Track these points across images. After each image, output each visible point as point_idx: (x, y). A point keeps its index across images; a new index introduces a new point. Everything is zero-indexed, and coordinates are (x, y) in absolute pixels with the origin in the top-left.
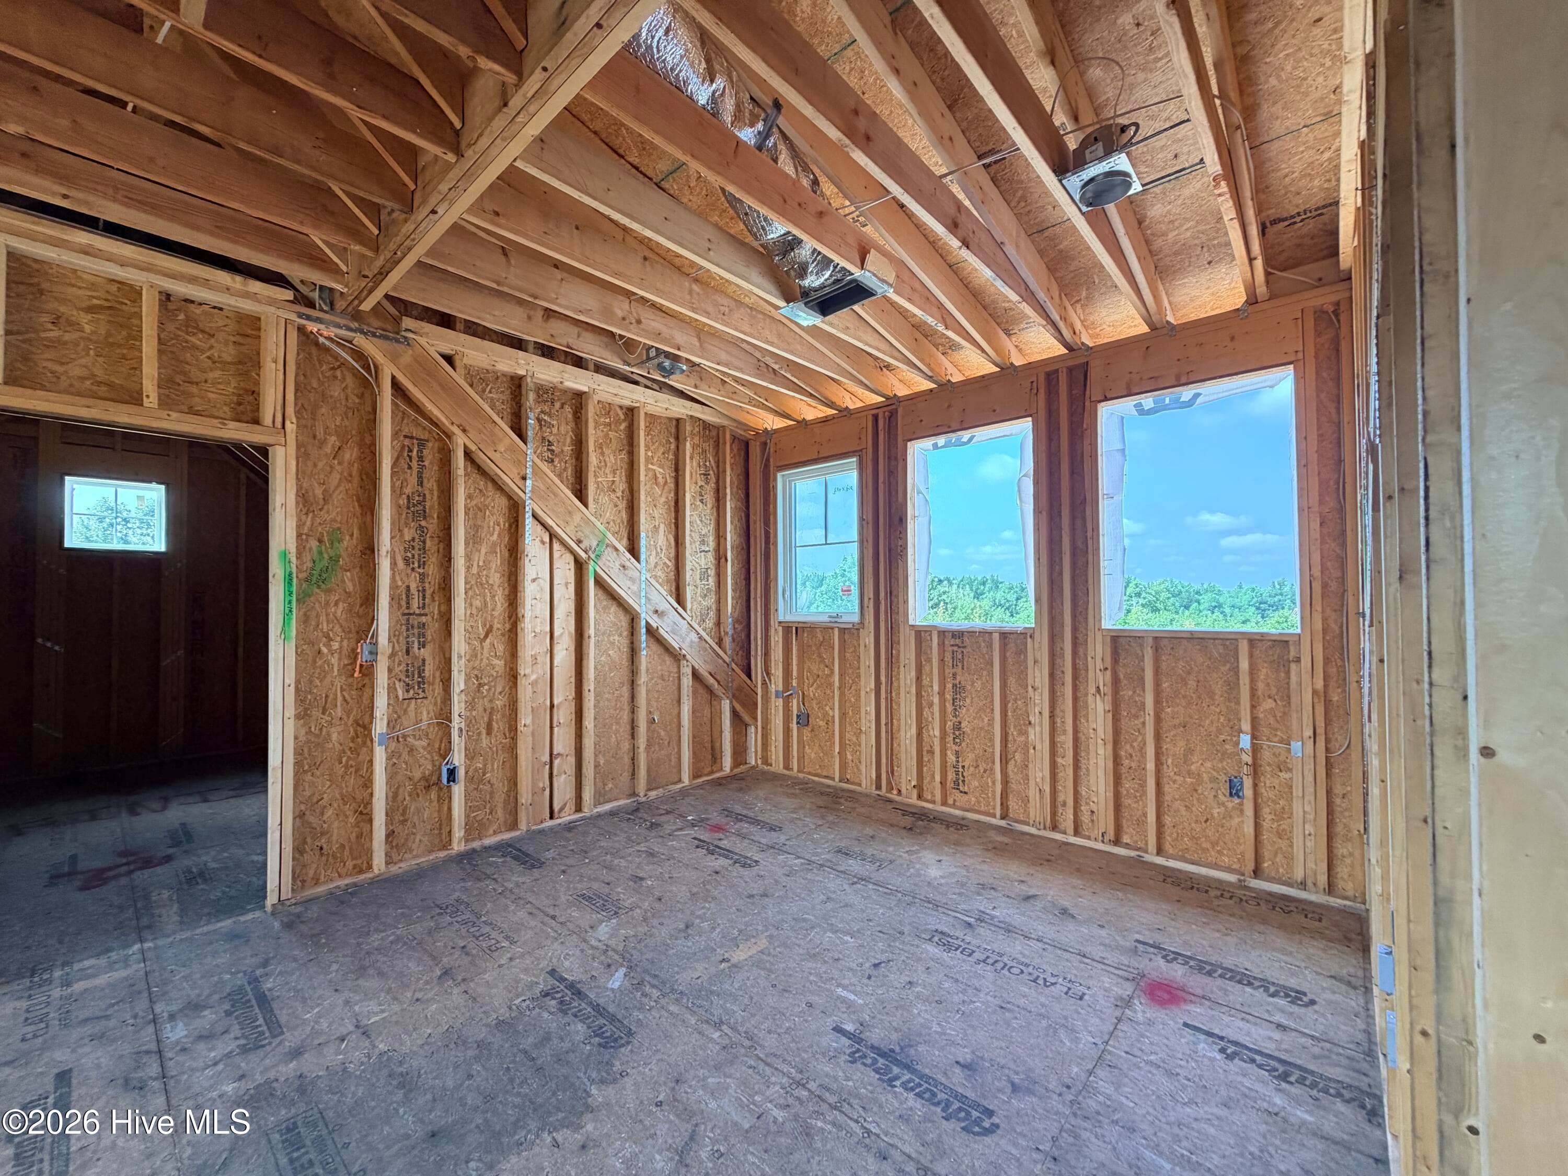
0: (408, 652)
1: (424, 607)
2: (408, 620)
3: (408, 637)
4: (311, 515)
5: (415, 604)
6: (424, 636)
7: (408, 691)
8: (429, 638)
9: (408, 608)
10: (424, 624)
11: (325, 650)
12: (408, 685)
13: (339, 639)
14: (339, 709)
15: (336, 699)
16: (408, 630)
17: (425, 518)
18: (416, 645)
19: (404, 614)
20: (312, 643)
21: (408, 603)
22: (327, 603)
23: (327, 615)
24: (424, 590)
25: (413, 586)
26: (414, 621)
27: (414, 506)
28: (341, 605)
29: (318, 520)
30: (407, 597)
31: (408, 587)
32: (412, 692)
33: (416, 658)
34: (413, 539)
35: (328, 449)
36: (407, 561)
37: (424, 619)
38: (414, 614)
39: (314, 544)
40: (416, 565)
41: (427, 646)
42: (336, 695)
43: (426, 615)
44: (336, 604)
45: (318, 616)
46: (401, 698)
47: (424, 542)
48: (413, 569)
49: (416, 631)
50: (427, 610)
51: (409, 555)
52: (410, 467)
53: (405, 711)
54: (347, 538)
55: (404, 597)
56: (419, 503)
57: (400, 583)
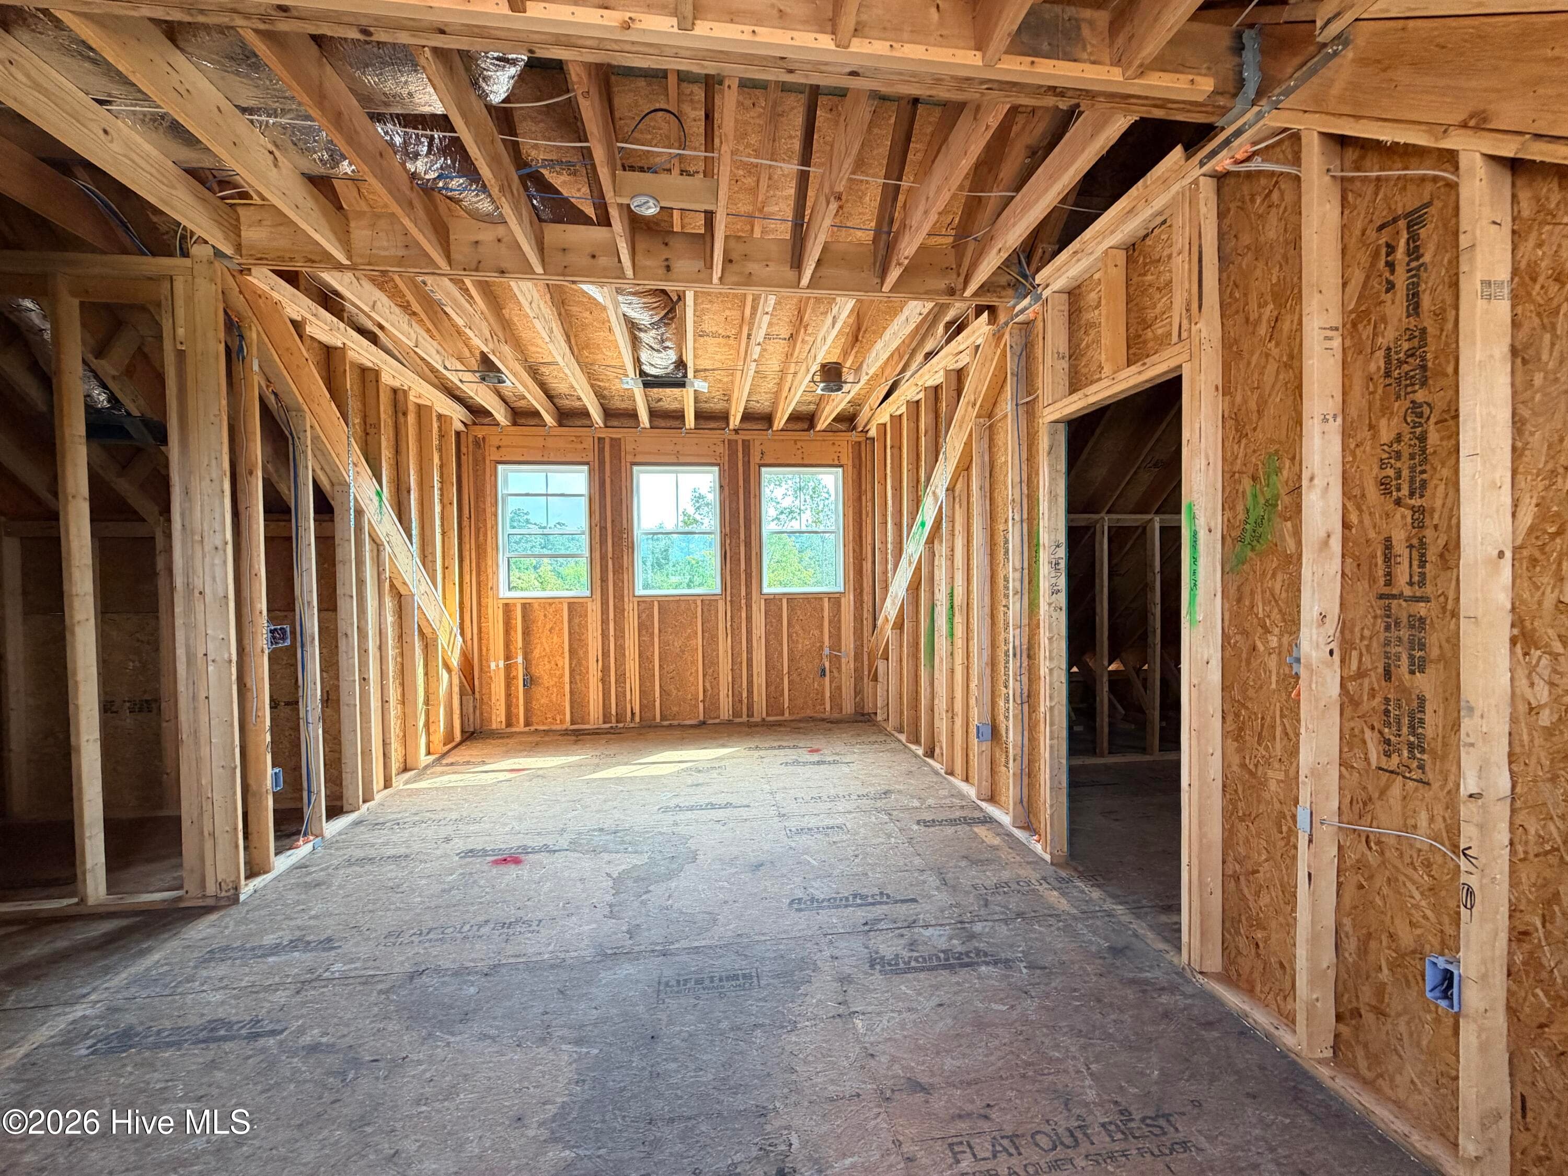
0: (1388, 675)
1: (1422, 583)
2: (1388, 608)
3: (1387, 643)
4: (1244, 441)
5: (1402, 575)
6: (1422, 646)
7: (1388, 755)
8: (1435, 653)
9: (1388, 583)
10: (1422, 620)
11: (1261, 647)
12: (1388, 742)
13: (1276, 631)
14: (1278, 746)
15: (1273, 727)
16: (1388, 628)
17: (1424, 384)
18: (1405, 661)
19: (1381, 597)
20: (1245, 633)
21: (1389, 574)
22: (1264, 573)
23: (1263, 592)
24: (1422, 544)
25: (1399, 537)
26: (1401, 609)
27: (1401, 363)
28: (1279, 577)
29: (1253, 447)
30: (1387, 559)
31: (1388, 539)
32: (1395, 759)
33: (1403, 690)
34: (1399, 438)
35: (1263, 330)
36: (1384, 486)
37: (1421, 609)
38: (1401, 595)
39: (1247, 483)
40: (1405, 491)
41: (1431, 669)
42: (1274, 718)
43: (1425, 599)
44: (1274, 576)
45: (1252, 593)
46: (1374, 763)
47: (1423, 438)
48: (1398, 502)
49: (1404, 633)
50: (1429, 590)
51: (1391, 472)
52: (1391, 286)
53: (1383, 792)
54: (1288, 463)
55: (1380, 560)
56: (1411, 354)
57: (1372, 534)
